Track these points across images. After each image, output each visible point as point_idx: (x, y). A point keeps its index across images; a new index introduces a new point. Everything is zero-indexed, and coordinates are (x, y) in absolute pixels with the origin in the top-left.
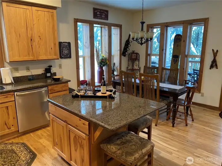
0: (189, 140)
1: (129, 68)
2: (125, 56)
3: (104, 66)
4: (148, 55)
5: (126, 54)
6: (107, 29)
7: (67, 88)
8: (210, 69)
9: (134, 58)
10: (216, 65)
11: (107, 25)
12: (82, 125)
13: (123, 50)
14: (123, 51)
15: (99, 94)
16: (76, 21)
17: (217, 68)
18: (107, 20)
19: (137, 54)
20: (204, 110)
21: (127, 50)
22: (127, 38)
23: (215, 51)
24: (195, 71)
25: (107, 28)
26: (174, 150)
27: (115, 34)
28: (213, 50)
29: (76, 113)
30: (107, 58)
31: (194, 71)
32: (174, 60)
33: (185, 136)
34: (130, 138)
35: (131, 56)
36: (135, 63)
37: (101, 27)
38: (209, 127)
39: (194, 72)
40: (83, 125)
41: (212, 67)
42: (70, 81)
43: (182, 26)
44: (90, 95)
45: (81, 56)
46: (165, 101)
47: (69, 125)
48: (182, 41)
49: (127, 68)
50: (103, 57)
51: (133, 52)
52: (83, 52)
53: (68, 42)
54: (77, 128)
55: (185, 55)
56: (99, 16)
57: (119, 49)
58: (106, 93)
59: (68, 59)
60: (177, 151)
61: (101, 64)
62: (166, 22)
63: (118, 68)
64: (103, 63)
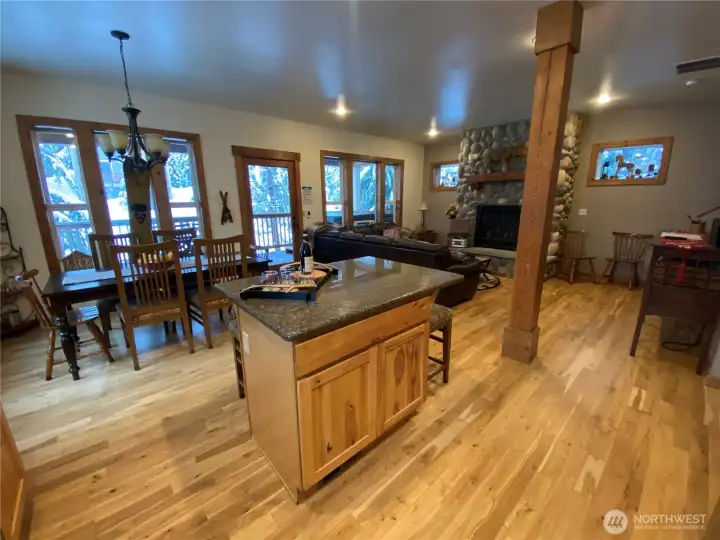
8: (222, 223)
10: (231, 218)
17: (232, 221)
23: (224, 193)
28: (220, 192)
41: (223, 220)
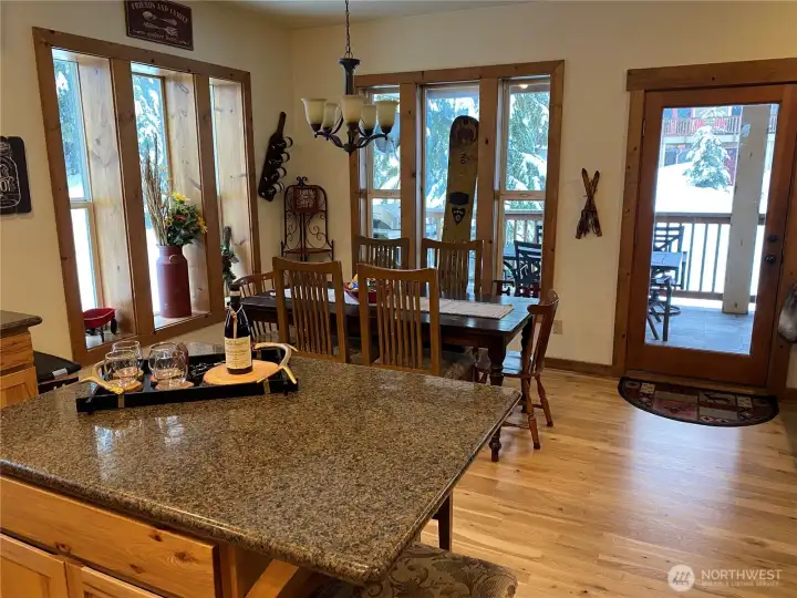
0: (563, 504)
1: (291, 246)
2: (269, 198)
3: (187, 240)
4: (360, 195)
5: (275, 192)
6: (190, 86)
7: (25, 356)
8: (579, 236)
9: (304, 205)
10: (597, 224)
11: (189, 71)
12: (173, 560)
13: (263, 176)
14: (262, 179)
15: (216, 376)
16: (46, 40)
17: (599, 233)
18: (190, 46)
19: (316, 189)
20: (569, 379)
21: (278, 177)
22: (273, 129)
23: (591, 176)
24: (520, 248)
25: (188, 81)
26: (531, 559)
27: (221, 111)
28: (584, 172)
29: (133, 501)
30: (199, 208)
31: (516, 248)
32: (454, 209)
33: (544, 492)
34: (411, 569)
35: (296, 198)
36: (312, 225)
37: (163, 79)
38: (606, 441)
39: (518, 251)
40: (179, 563)
41: (582, 230)
42: (38, 321)
43: (478, 87)
44: (173, 385)
45: (78, 200)
46: (456, 365)
47: (85, 569)
48: (481, 140)
49: (283, 247)
50: (182, 202)
51: (301, 184)
52: (88, 185)
53: (10, 138)
54: (142, 577)
55: (494, 191)
56: (152, 26)
57: (244, 169)
58: (249, 370)
59: (15, 215)
60: (542, 559)
61: (176, 233)
62: (421, 69)
63: (248, 245)
64: (180, 228)
